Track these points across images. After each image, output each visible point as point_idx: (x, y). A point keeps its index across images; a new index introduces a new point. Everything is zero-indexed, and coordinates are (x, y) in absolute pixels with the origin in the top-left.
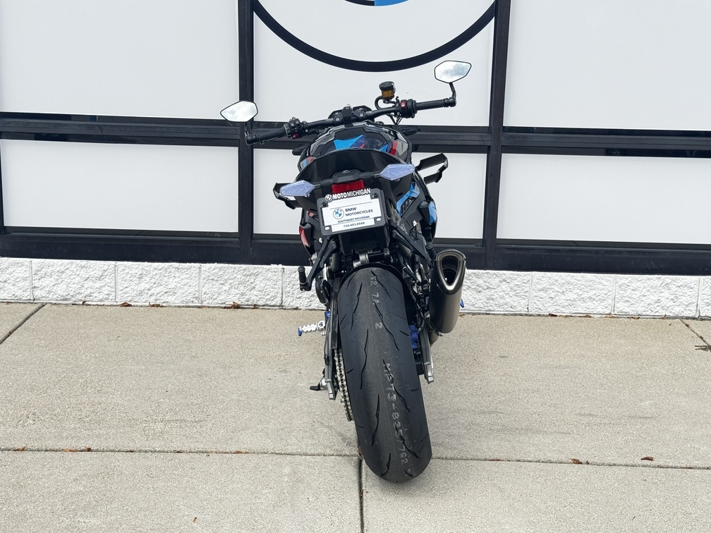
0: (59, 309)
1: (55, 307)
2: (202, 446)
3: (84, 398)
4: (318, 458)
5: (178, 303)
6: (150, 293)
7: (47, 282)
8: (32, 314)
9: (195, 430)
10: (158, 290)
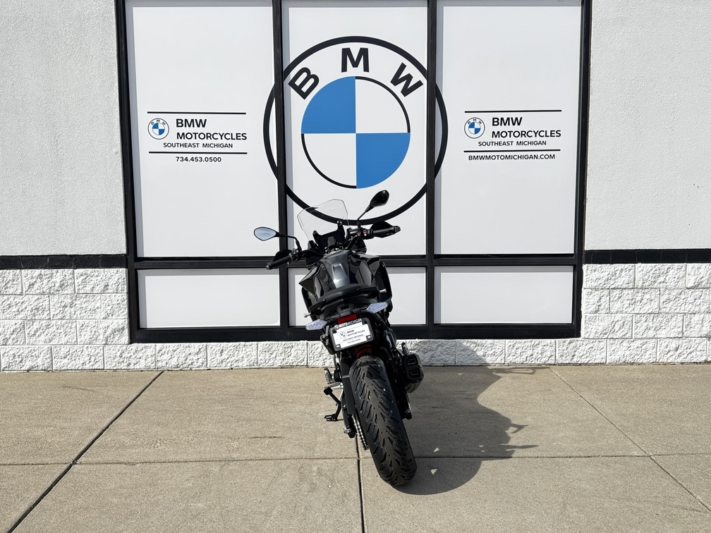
0: (173, 373)
1: (170, 372)
2: (262, 456)
3: (190, 429)
4: (333, 461)
5: (245, 366)
6: (228, 361)
7: (165, 357)
8: (156, 378)
9: (258, 446)
10: (233, 359)
